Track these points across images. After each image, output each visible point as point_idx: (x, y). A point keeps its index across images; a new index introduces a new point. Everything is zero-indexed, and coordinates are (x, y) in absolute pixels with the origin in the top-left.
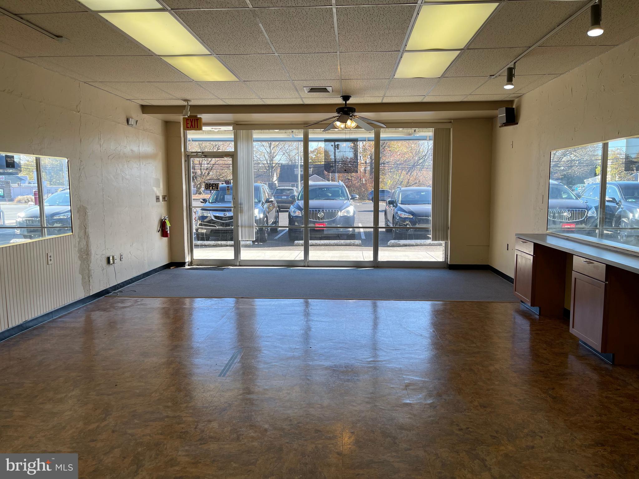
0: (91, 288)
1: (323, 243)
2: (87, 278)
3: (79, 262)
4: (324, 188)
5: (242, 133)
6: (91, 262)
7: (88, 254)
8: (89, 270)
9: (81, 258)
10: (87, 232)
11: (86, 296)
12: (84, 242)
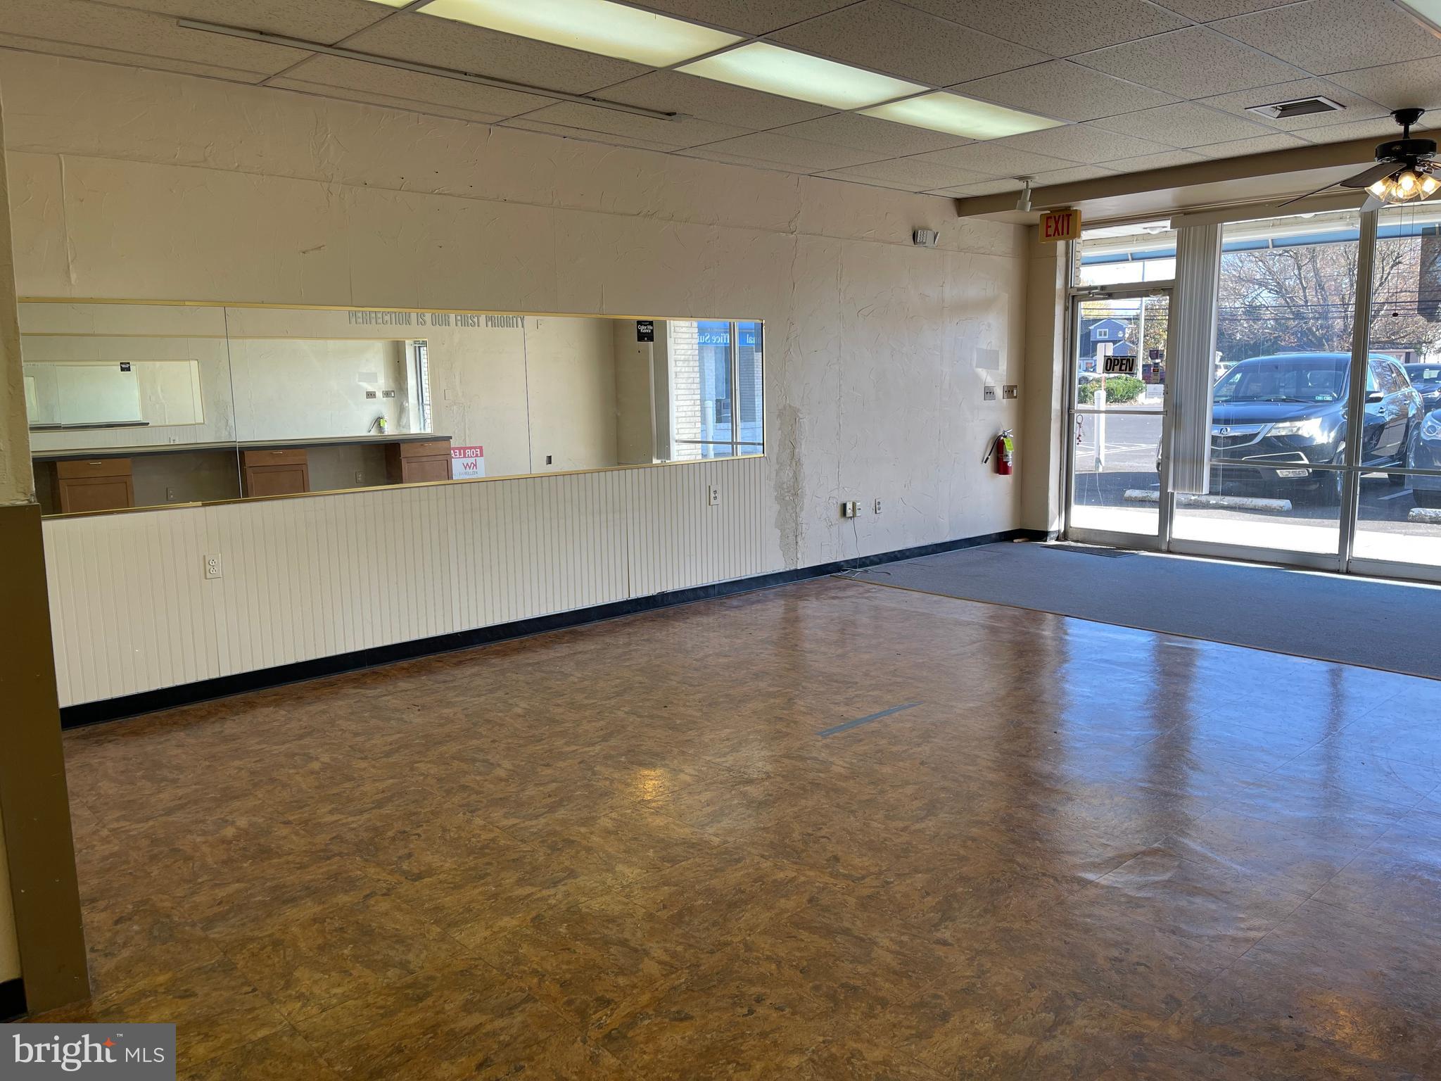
0: (799, 556)
2: (791, 537)
3: (777, 507)
5: (1196, 235)
6: (802, 509)
7: (796, 494)
8: (797, 524)
9: (780, 499)
10: (796, 454)
11: (788, 569)
12: (787, 474)
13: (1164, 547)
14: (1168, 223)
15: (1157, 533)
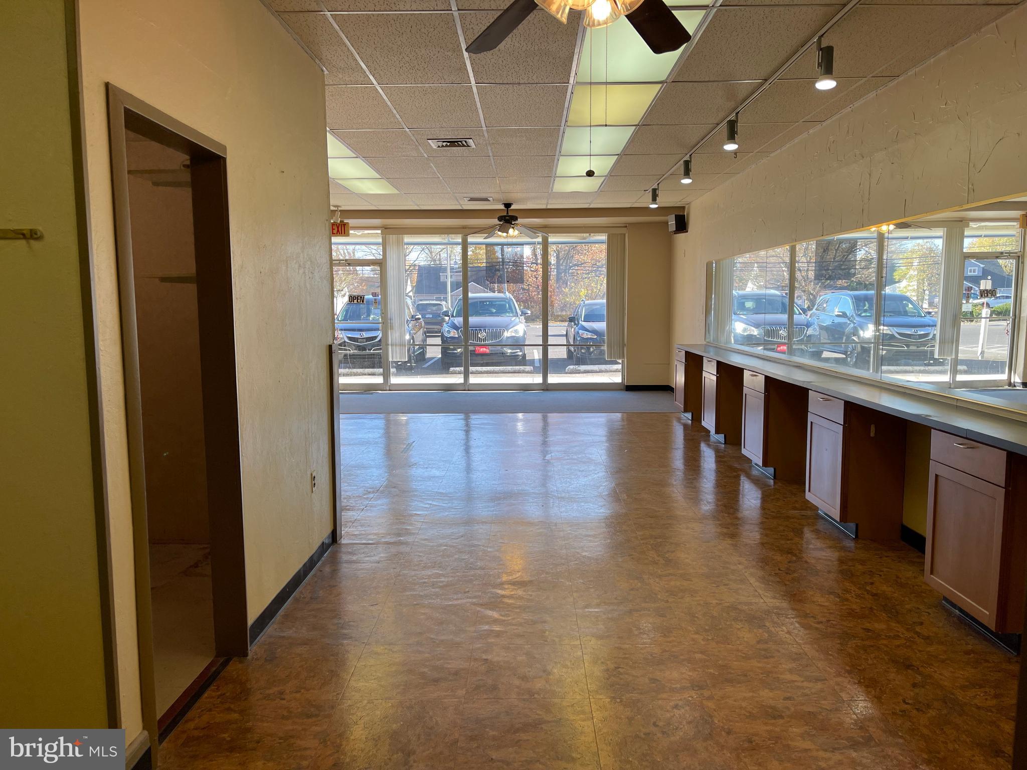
1: (486, 370)
4: (486, 302)
5: (392, 238)
13: (388, 388)
14: (379, 232)
15: (382, 382)
